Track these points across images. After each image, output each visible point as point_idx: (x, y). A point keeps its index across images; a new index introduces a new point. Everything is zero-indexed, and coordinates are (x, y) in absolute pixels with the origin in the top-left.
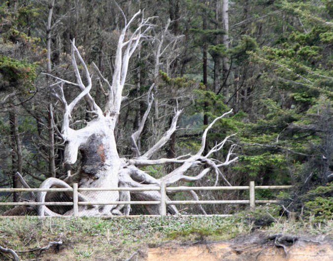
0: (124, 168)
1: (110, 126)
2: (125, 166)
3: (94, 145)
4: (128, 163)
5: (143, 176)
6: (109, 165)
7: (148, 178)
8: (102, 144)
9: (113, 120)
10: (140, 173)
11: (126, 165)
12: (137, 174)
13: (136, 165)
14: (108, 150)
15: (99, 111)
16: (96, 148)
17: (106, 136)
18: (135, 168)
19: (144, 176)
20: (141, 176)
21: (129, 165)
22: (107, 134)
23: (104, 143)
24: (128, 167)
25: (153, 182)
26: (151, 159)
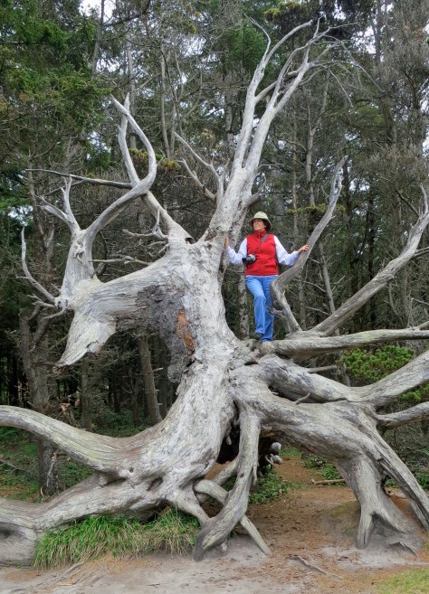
0: (249, 364)
1: (200, 262)
2: (248, 359)
3: (165, 313)
4: (257, 351)
5: (303, 382)
6: (200, 359)
7: (322, 384)
8: (183, 309)
9: (210, 246)
10: (295, 372)
11: (252, 355)
12: (285, 379)
13: (284, 355)
14: (196, 323)
15: (177, 234)
16: (172, 322)
17: (192, 289)
18: (279, 362)
19: (308, 380)
20: (298, 380)
21: (261, 355)
22: (191, 283)
23: (187, 306)
24: (259, 361)
25: (336, 396)
26: (332, 334)
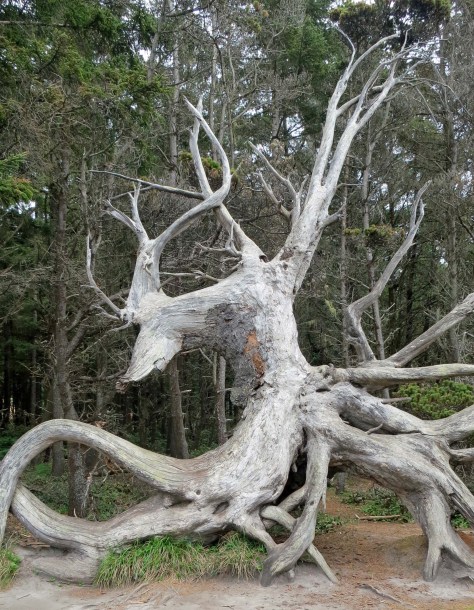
0: (320, 390)
1: (275, 282)
2: (320, 385)
3: (234, 333)
4: (330, 378)
5: (376, 412)
6: (271, 383)
7: (395, 415)
8: (254, 329)
9: (285, 266)
10: (369, 402)
11: (325, 382)
12: (358, 408)
13: (358, 383)
14: (268, 345)
15: (251, 251)
16: (240, 342)
17: (265, 310)
18: (352, 391)
19: (382, 411)
20: (371, 410)
21: (334, 382)
22: (265, 303)
23: (258, 327)
24: (332, 388)
25: (410, 428)
26: (407, 365)
